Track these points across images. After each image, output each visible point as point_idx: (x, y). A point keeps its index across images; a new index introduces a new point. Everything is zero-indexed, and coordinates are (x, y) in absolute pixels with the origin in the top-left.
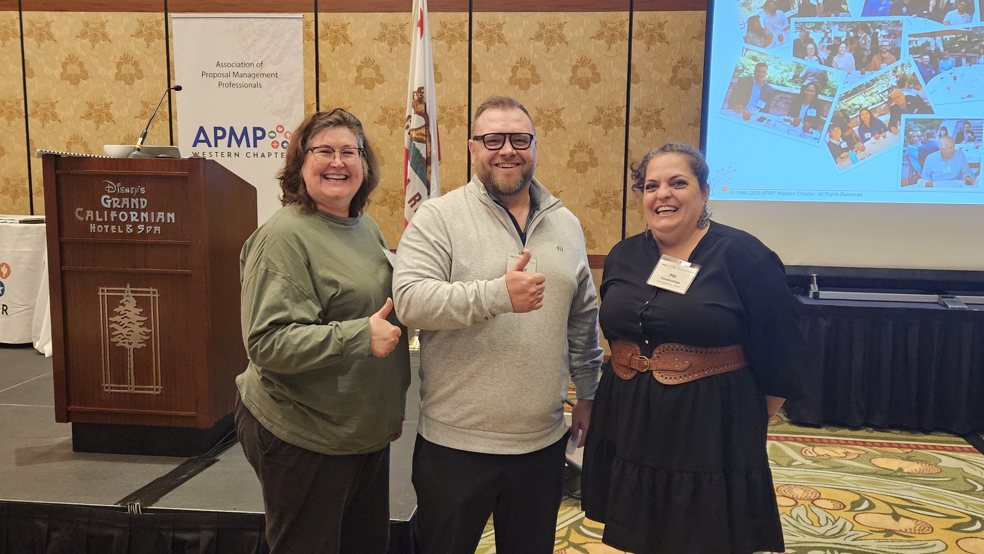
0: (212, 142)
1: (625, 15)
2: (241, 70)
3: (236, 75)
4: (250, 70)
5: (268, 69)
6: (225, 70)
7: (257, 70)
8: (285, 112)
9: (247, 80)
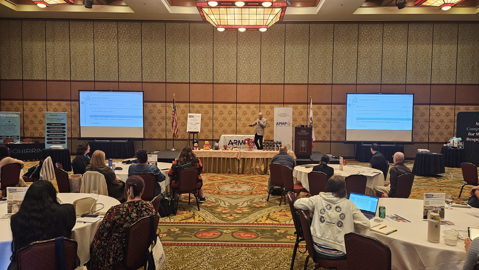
0: (279, 124)
1: (331, 105)
2: (284, 114)
4: (285, 114)
5: (287, 114)
6: (281, 114)
7: (286, 114)
8: (290, 120)
9: (284, 116)
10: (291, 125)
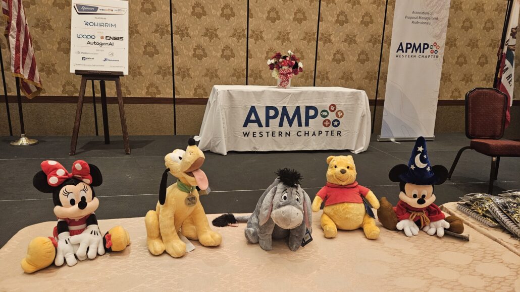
0: (405, 49)
2: (423, 16)
3: (420, 18)
4: (427, 16)
5: (434, 16)
6: (415, 16)
7: (430, 16)
8: (438, 36)
9: (424, 21)
10: (441, 52)
